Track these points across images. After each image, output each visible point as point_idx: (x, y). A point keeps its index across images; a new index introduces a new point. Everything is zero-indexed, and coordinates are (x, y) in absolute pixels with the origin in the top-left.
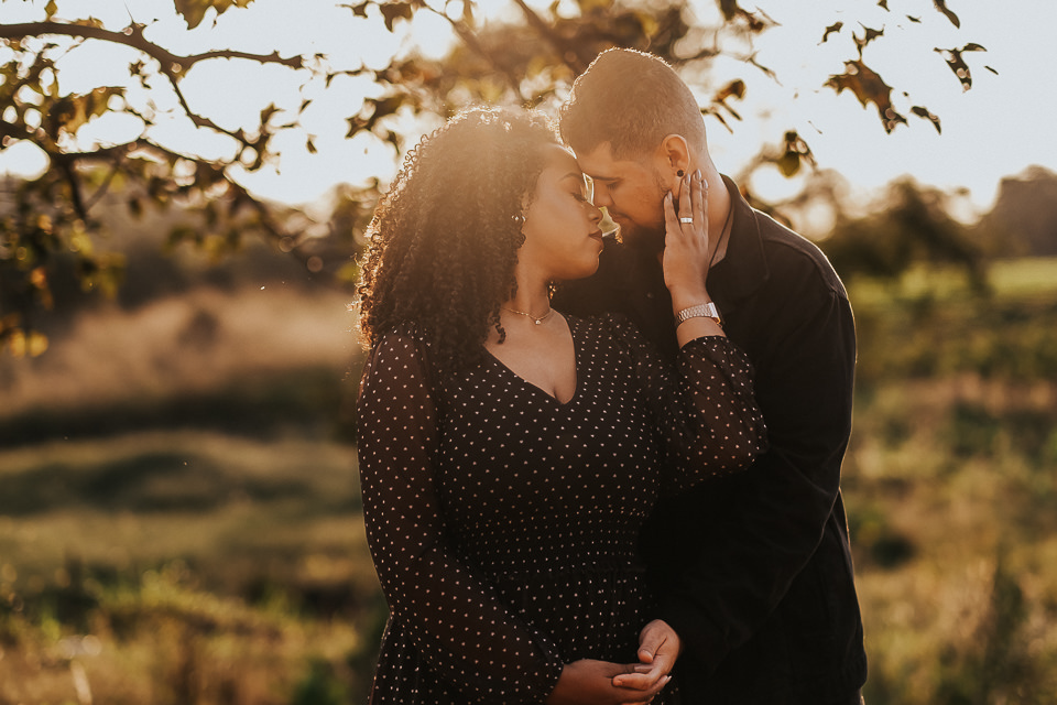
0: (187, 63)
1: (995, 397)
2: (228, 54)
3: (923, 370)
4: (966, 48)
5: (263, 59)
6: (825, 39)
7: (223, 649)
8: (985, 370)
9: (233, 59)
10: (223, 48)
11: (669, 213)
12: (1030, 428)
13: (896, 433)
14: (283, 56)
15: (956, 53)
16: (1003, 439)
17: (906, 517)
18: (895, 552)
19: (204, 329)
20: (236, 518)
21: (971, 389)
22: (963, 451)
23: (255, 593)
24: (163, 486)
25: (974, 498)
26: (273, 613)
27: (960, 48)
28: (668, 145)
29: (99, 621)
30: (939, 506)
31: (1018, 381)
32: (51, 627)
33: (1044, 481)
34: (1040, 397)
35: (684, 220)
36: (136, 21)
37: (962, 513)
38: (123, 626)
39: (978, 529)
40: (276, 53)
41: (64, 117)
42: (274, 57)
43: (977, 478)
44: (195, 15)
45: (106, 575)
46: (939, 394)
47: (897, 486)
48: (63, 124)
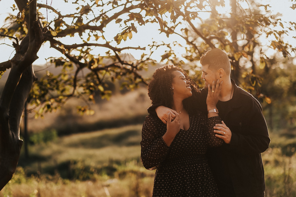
5: (136, 49)
7: (146, 181)
9: (129, 49)
10: (127, 47)
11: (209, 89)
14: (141, 47)
19: (142, 98)
28: (220, 70)
29: (116, 174)
32: (106, 177)
35: (212, 91)
36: (107, 41)
38: (123, 175)
40: (139, 47)
41: (92, 64)
42: (139, 48)
44: (119, 42)
45: (118, 163)
48: (92, 66)
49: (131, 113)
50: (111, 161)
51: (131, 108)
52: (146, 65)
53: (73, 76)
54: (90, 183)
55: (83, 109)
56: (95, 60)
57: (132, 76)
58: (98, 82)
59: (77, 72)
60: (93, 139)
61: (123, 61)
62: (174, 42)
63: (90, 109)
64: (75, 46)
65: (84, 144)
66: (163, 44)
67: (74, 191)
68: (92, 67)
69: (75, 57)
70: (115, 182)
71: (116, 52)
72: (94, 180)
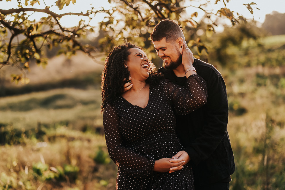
0: (60, 16)
1: (266, 71)
2: (70, 14)
3: (248, 65)
4: (251, 4)
5: (79, 15)
6: (216, 3)
7: (77, 144)
8: (263, 65)
9: (71, 15)
10: (69, 12)
12: (275, 79)
13: (242, 81)
14: (84, 13)
15: (249, 5)
16: (268, 82)
17: (244, 103)
18: (242, 111)
19: (68, 62)
20: (79, 110)
21: (260, 69)
22: (259, 85)
23: (84, 129)
24: (60, 102)
25: (262, 97)
26: (89, 135)
27: (250, 4)
28: (179, 40)
29: (45, 138)
30: (253, 99)
31: (272, 67)
32: (34, 140)
33: (279, 92)
34: (278, 71)
36: (47, 6)
37: (259, 101)
38: (52, 139)
39: (263, 105)
41: (31, 31)
42: (81, 14)
43: (262, 92)
44: (61, 7)
45: (47, 126)
46: (252, 71)
47: (242, 95)
48: (31, 32)
49: (58, 78)
50: (39, 125)
51: (58, 72)
52: (84, 31)
53: (7, 43)
54: (20, 148)
55: (18, 77)
56: (33, 26)
57: (71, 43)
58: (34, 50)
59: (12, 39)
60: (21, 103)
61: (64, 28)
62: (113, 8)
63: (25, 78)
64: (11, 11)
65: (12, 107)
66: (102, 10)
67: (5, 157)
68: (30, 34)
69: (10, 22)
70: (45, 145)
71: (56, 18)
72: (24, 144)
